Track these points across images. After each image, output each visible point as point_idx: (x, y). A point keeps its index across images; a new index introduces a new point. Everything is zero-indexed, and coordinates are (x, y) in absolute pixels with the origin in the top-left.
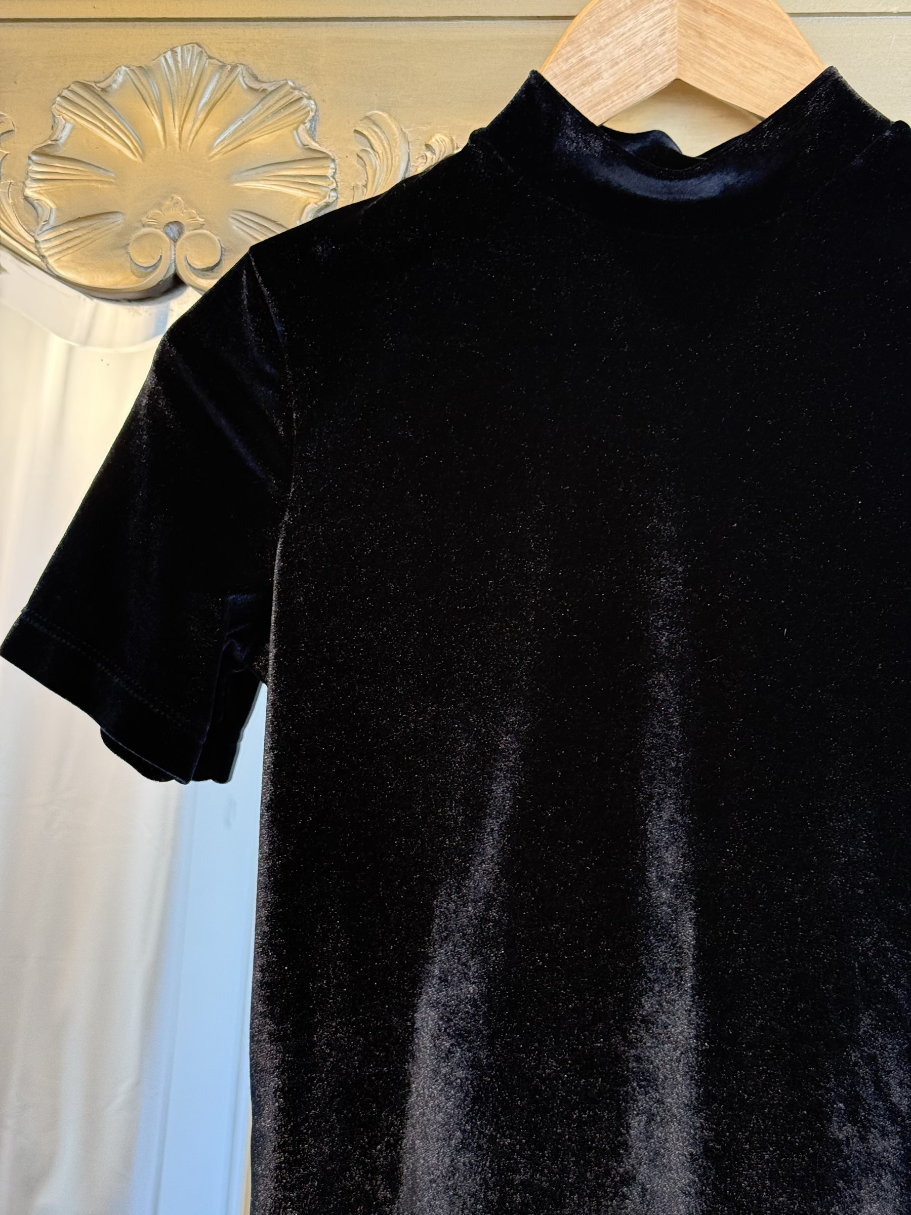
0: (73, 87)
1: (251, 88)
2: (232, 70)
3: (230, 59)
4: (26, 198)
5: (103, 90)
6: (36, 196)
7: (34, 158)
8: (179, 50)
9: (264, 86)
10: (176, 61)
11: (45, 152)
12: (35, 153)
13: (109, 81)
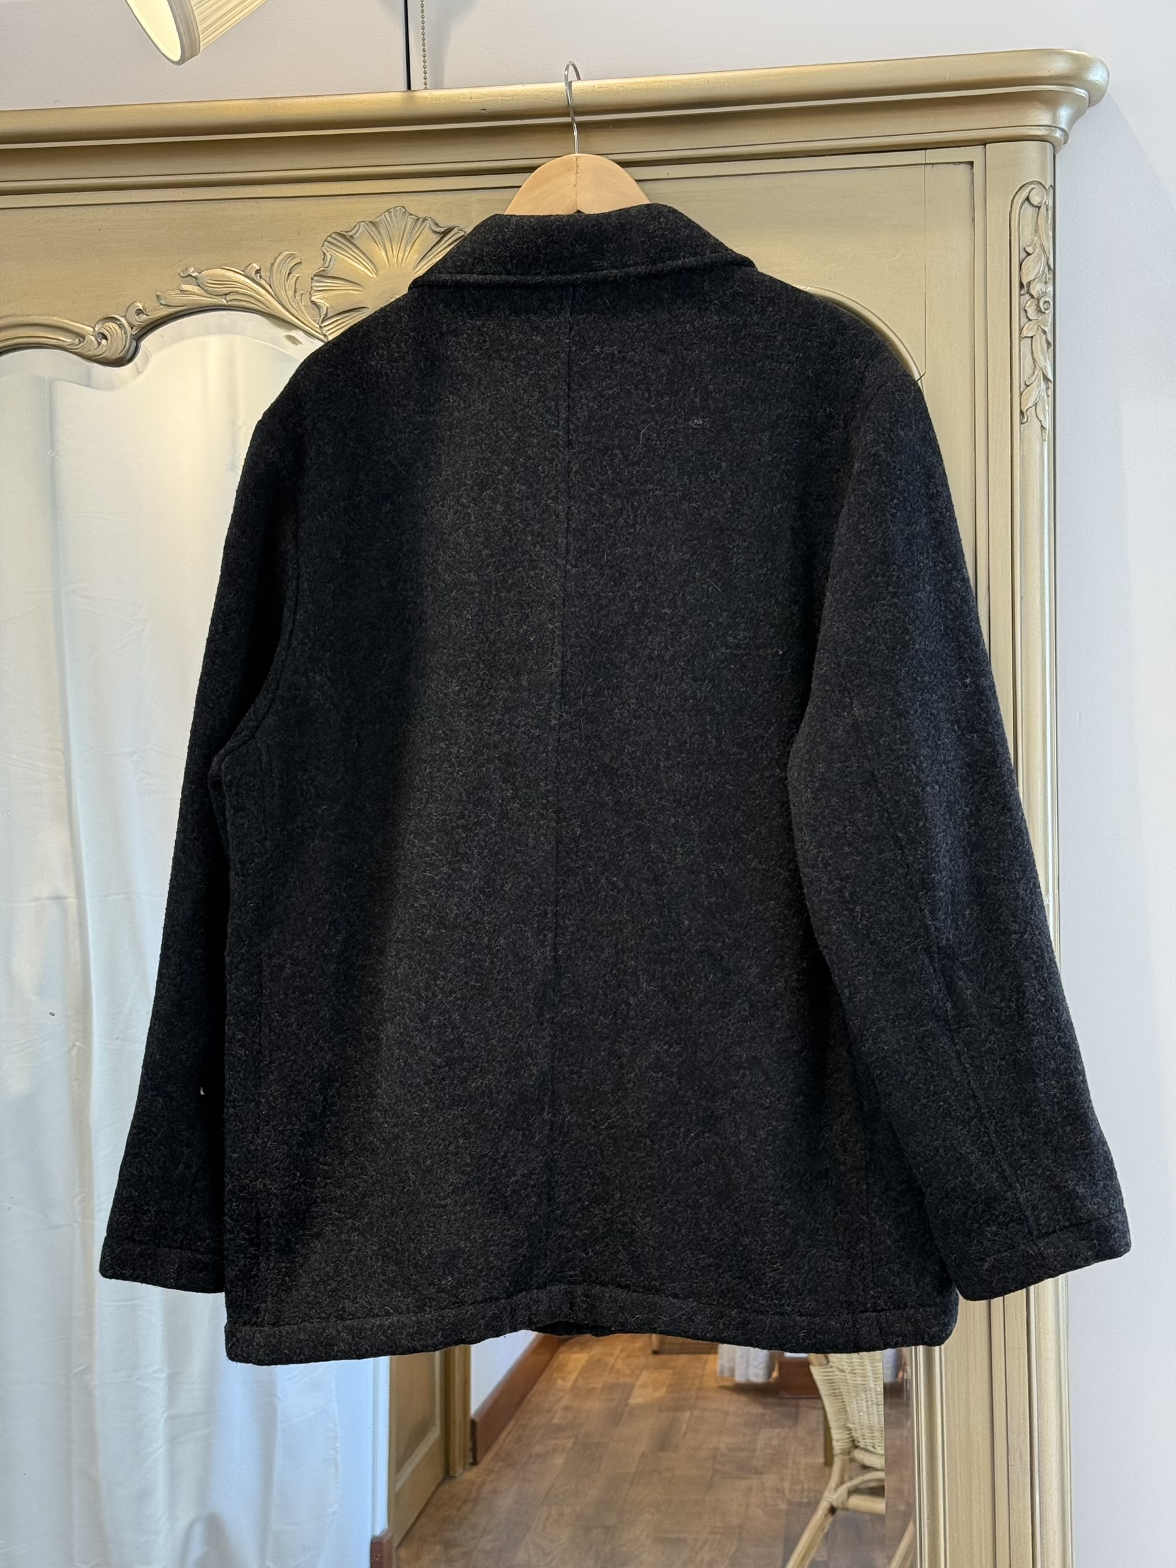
0: (333, 235)
1: (435, 232)
2: (423, 222)
3: (422, 215)
4: (313, 302)
5: (351, 236)
6: (317, 301)
7: (315, 278)
8: (392, 211)
9: (443, 230)
10: (391, 217)
11: (322, 275)
12: (315, 275)
13: (354, 231)
